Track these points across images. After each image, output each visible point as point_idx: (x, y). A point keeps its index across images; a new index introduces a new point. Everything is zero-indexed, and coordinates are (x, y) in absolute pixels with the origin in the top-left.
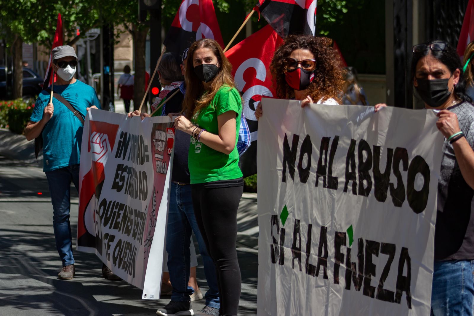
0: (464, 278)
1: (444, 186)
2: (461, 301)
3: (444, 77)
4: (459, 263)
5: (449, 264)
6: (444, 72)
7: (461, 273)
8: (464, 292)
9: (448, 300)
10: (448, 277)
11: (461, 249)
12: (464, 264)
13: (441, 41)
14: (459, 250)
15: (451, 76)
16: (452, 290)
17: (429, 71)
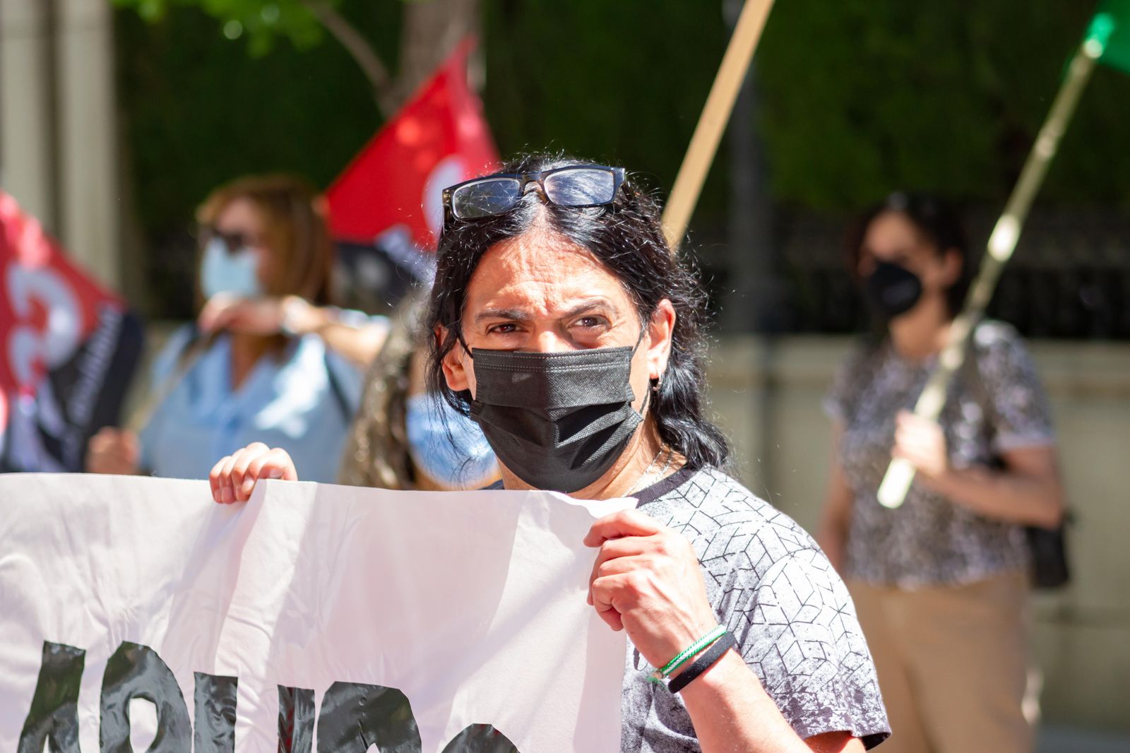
3: (611, 340)
6: (612, 317)
13: (575, 162)
15: (643, 334)
17: (544, 311)
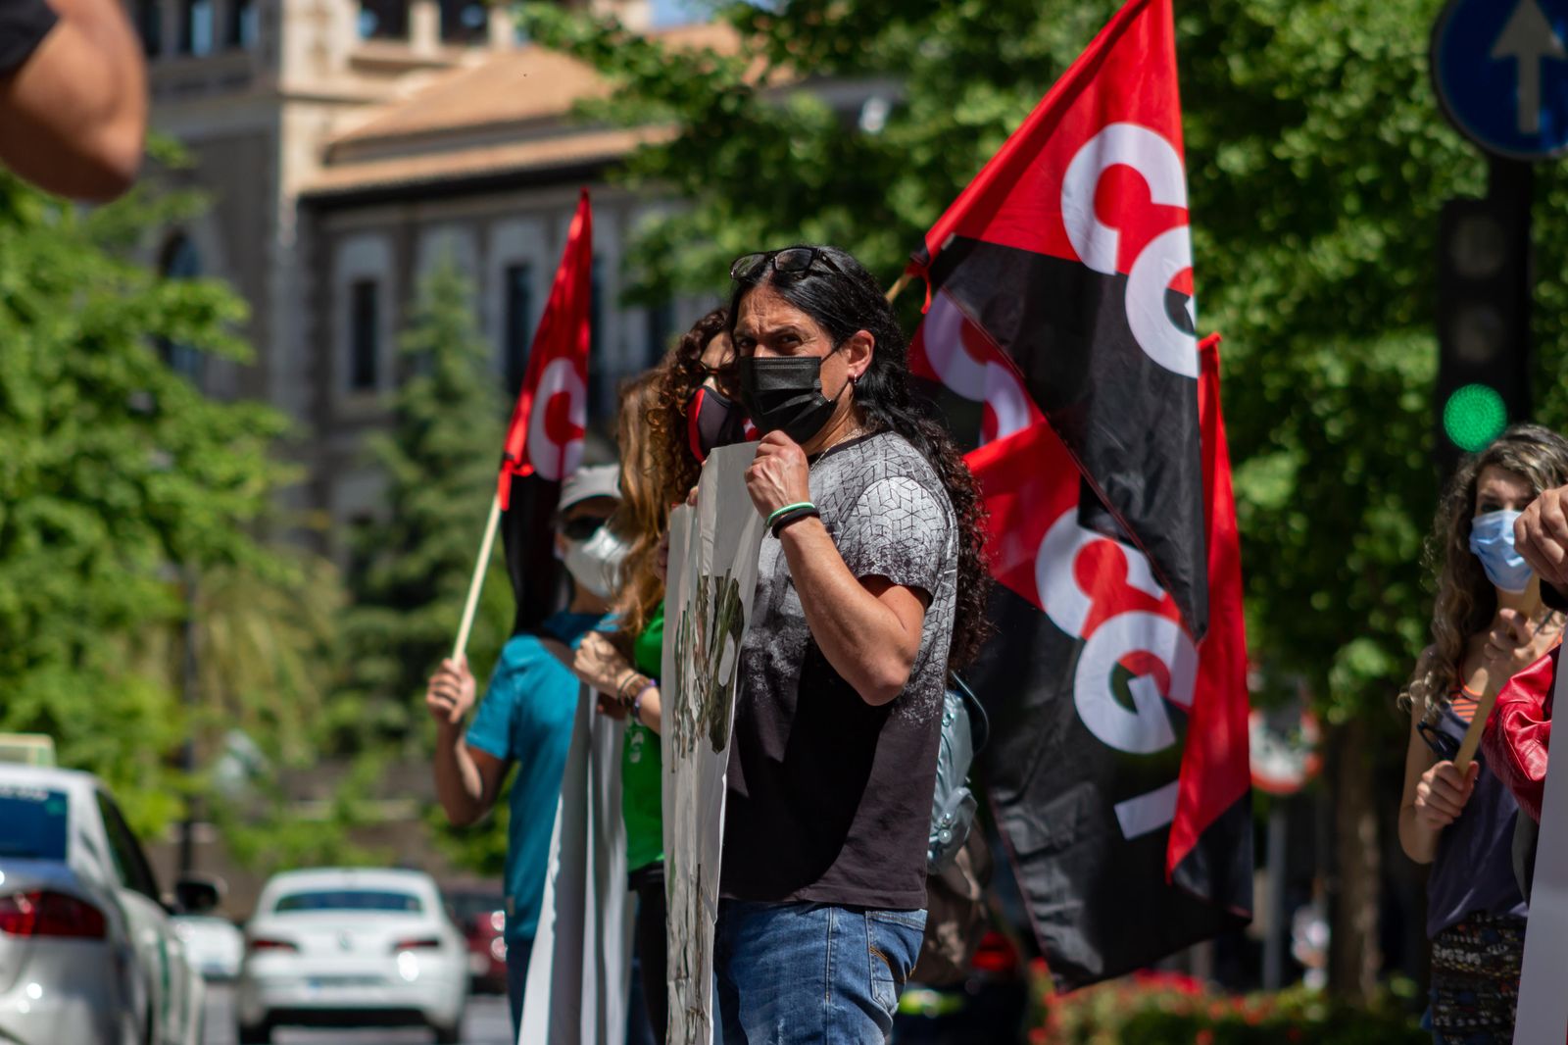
0: (832, 960)
1: (786, 677)
2: (821, 1028)
3: (803, 351)
4: (820, 912)
5: (791, 916)
7: (825, 943)
8: (831, 1004)
9: (780, 1027)
10: (783, 954)
11: (832, 873)
12: (836, 919)
14: (826, 875)
15: (835, 350)
16: (794, 995)
17: (758, 331)
